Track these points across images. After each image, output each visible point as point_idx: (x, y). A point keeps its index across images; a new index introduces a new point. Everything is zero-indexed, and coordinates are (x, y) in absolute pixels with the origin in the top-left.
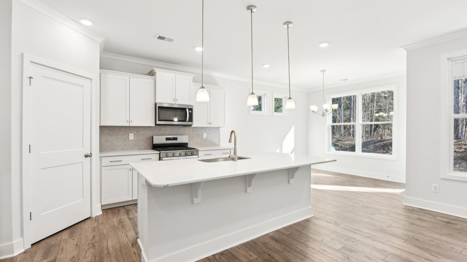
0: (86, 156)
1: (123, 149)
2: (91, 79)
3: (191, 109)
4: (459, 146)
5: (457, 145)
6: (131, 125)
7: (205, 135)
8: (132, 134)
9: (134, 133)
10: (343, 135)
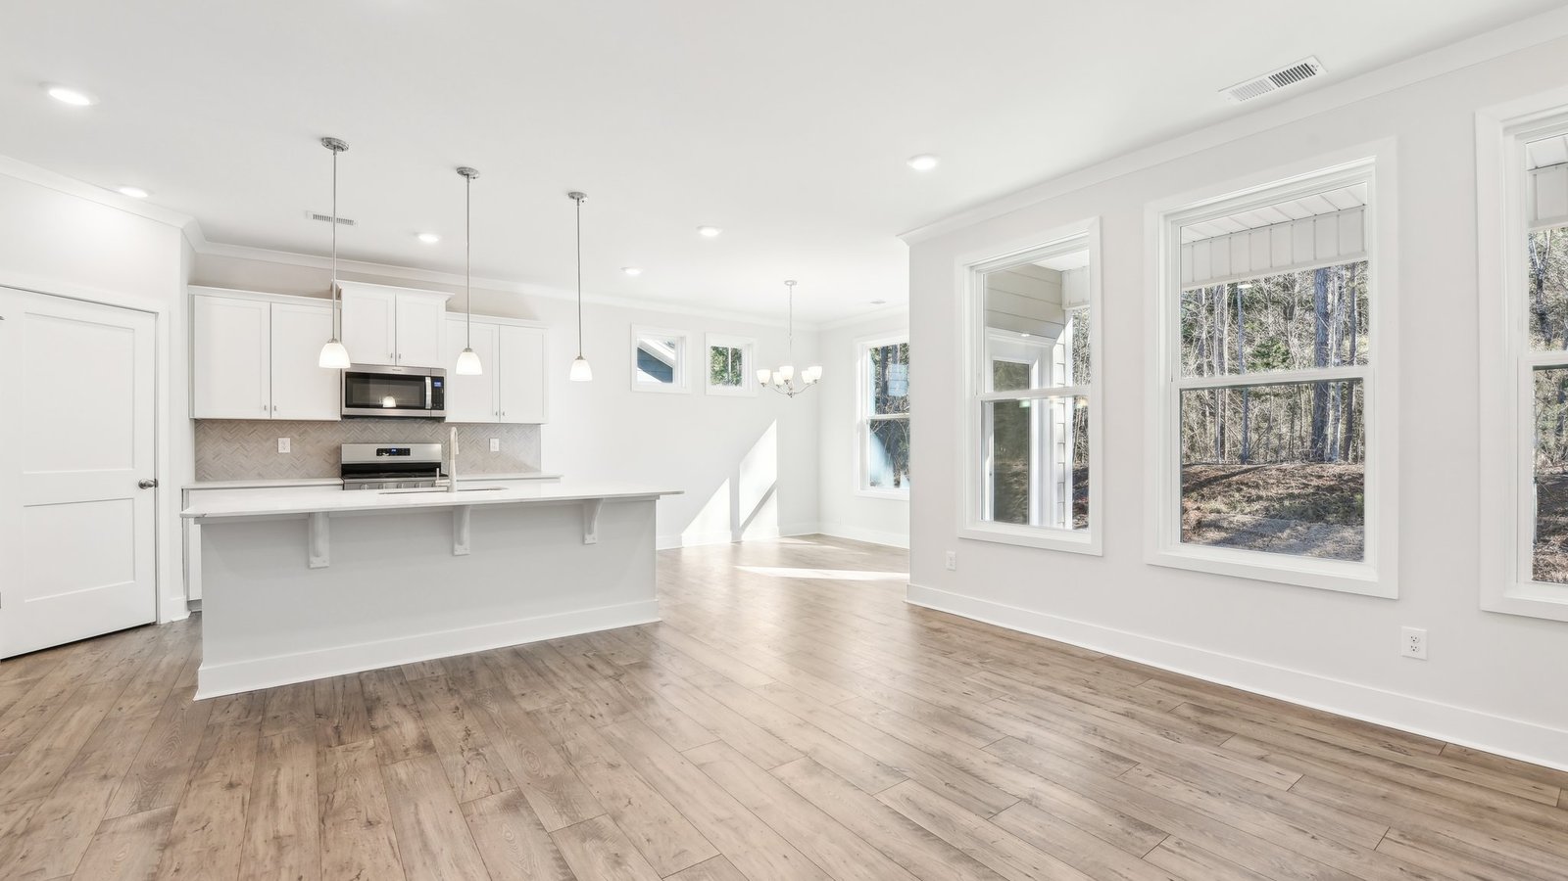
0: (142, 486)
1: (261, 476)
2: (156, 314)
3: (439, 379)
4: (1304, 481)
5: (1301, 477)
6: (275, 416)
7: (495, 445)
8: (287, 440)
9: (292, 437)
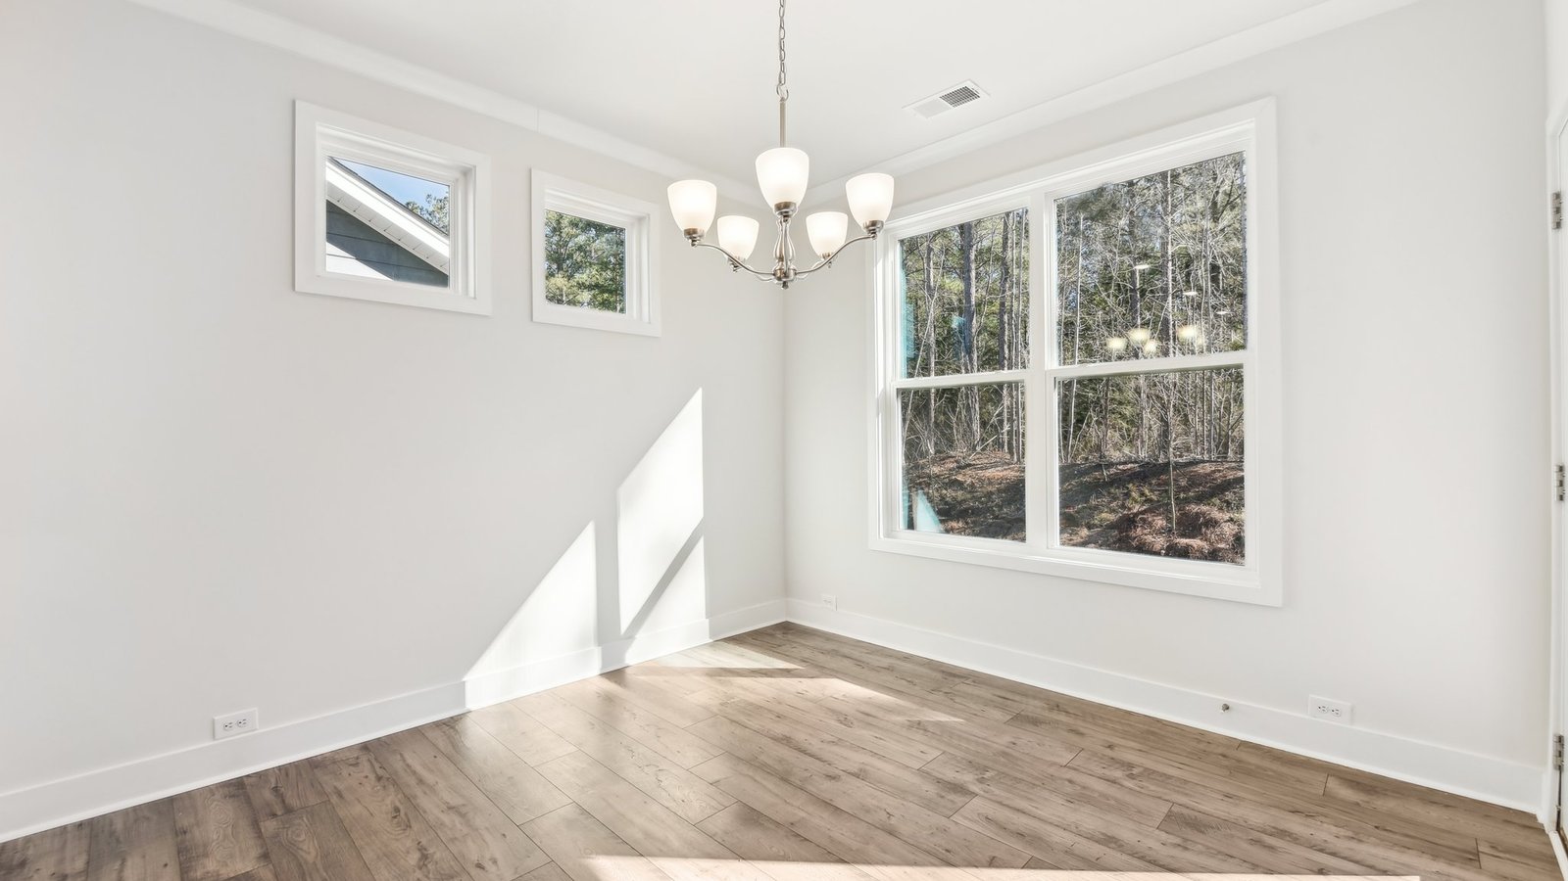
10: (978, 449)
